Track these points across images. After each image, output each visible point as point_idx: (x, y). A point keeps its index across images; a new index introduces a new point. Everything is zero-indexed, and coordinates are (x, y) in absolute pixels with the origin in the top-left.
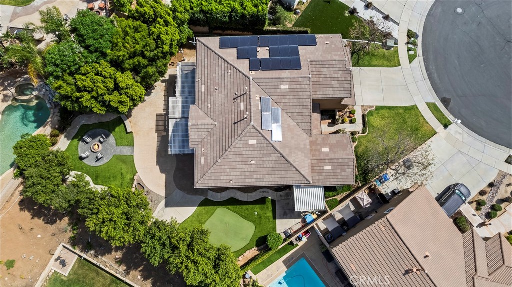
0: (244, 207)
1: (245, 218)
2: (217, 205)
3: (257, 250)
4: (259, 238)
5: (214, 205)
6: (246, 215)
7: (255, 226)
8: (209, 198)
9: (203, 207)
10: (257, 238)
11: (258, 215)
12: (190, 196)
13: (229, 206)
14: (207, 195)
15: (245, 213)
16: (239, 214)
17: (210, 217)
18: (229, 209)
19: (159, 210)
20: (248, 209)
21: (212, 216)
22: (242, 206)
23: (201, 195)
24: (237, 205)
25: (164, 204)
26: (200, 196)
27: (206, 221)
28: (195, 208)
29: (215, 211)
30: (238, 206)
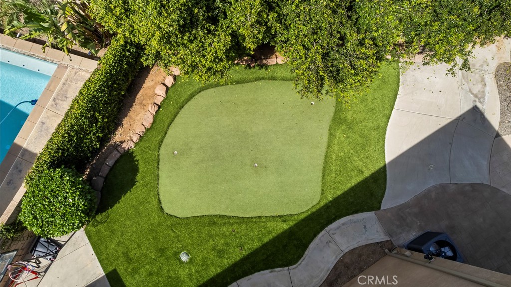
0: (236, 255)
1: (212, 220)
2: (327, 207)
3: (122, 142)
4: (133, 182)
5: (336, 201)
6: (214, 230)
7: (166, 210)
8: (371, 214)
9: (367, 174)
10: (138, 177)
11: (176, 255)
12: (431, 183)
13: (285, 226)
14: (380, 219)
15: (224, 236)
16: (241, 220)
17: (327, 156)
18: (283, 218)
19: (487, 89)
20: (220, 253)
21: (321, 162)
22: (244, 253)
23: (401, 208)
24: (265, 246)
25: (488, 115)
26: (402, 201)
27: (331, 135)
28: (390, 155)
29: (324, 184)
30: (257, 244)
